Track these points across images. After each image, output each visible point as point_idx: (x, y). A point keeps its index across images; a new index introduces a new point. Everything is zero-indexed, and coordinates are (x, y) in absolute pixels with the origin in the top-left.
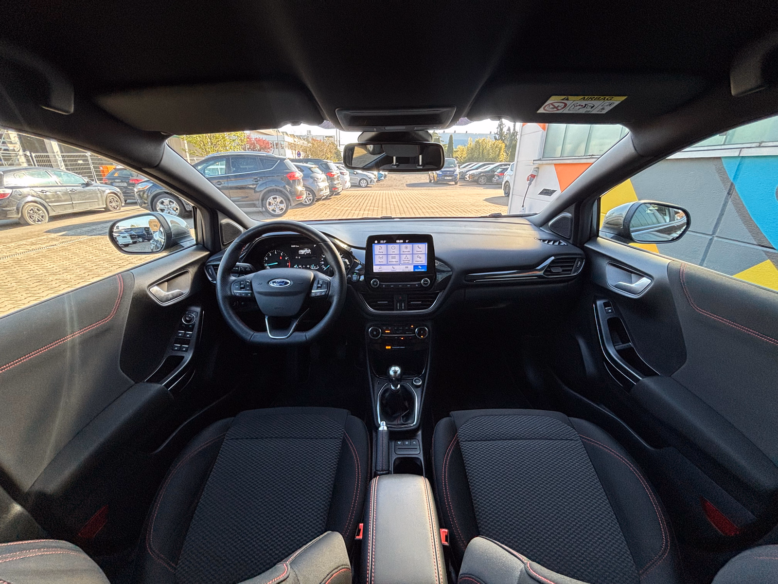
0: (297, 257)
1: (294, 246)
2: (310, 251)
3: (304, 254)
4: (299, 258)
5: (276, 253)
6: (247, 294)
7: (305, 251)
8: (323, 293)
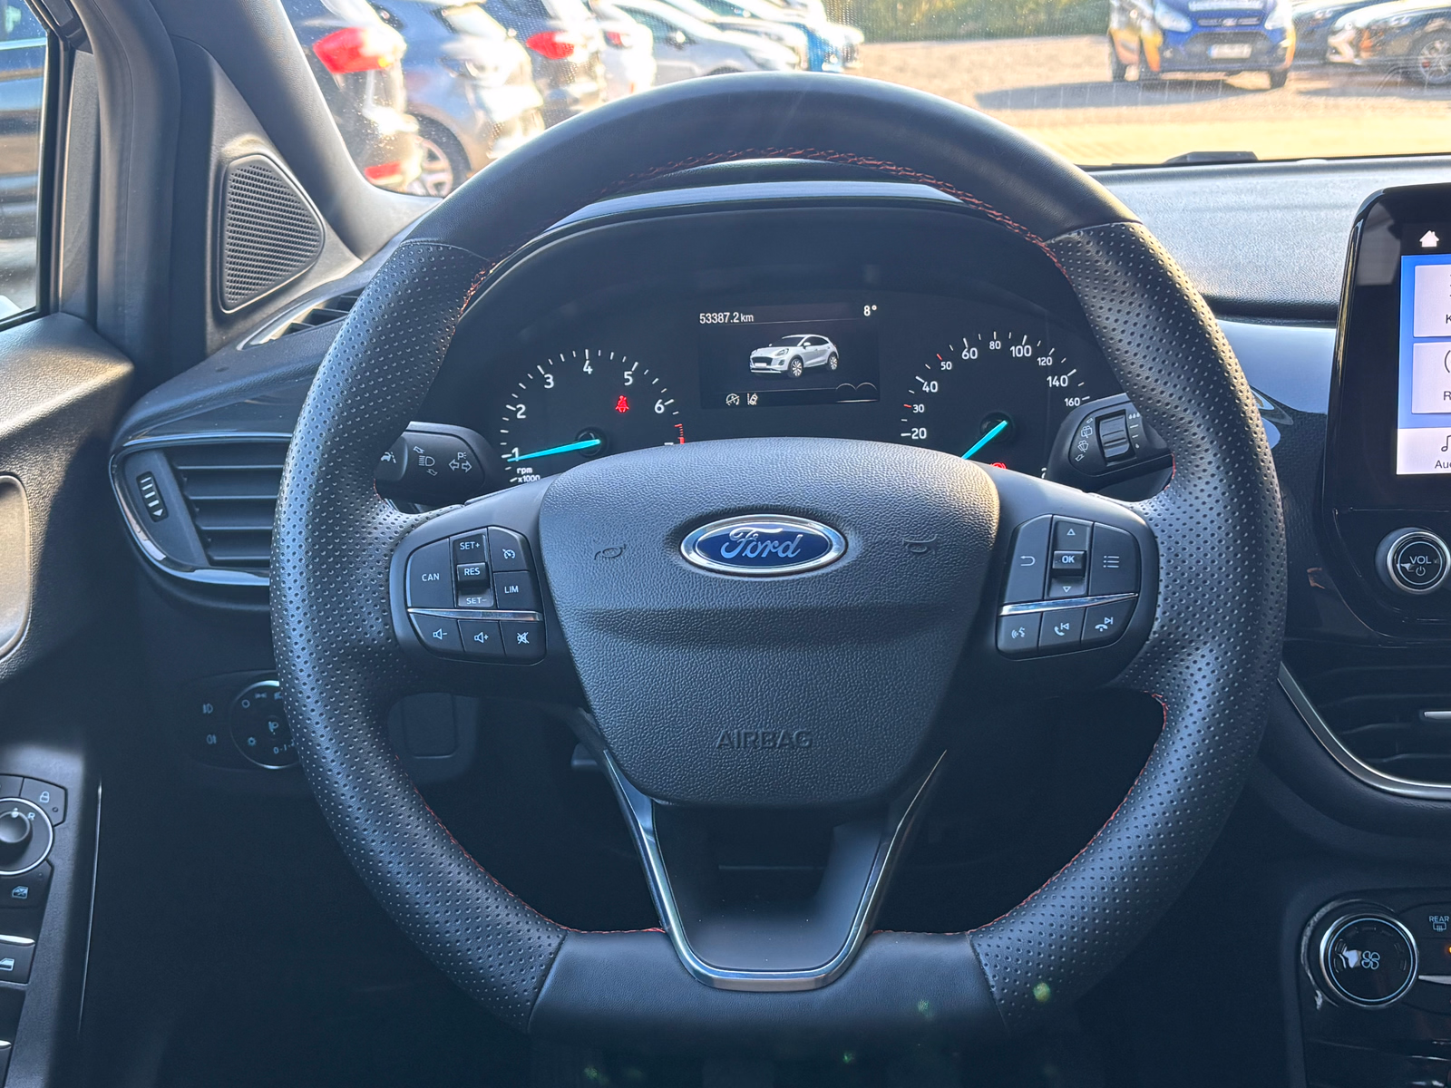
0: (733, 399)
1: (720, 318)
2: (830, 347)
3: (786, 376)
4: (753, 400)
5: (588, 369)
6: (504, 631)
7: (793, 351)
8: (1106, 622)
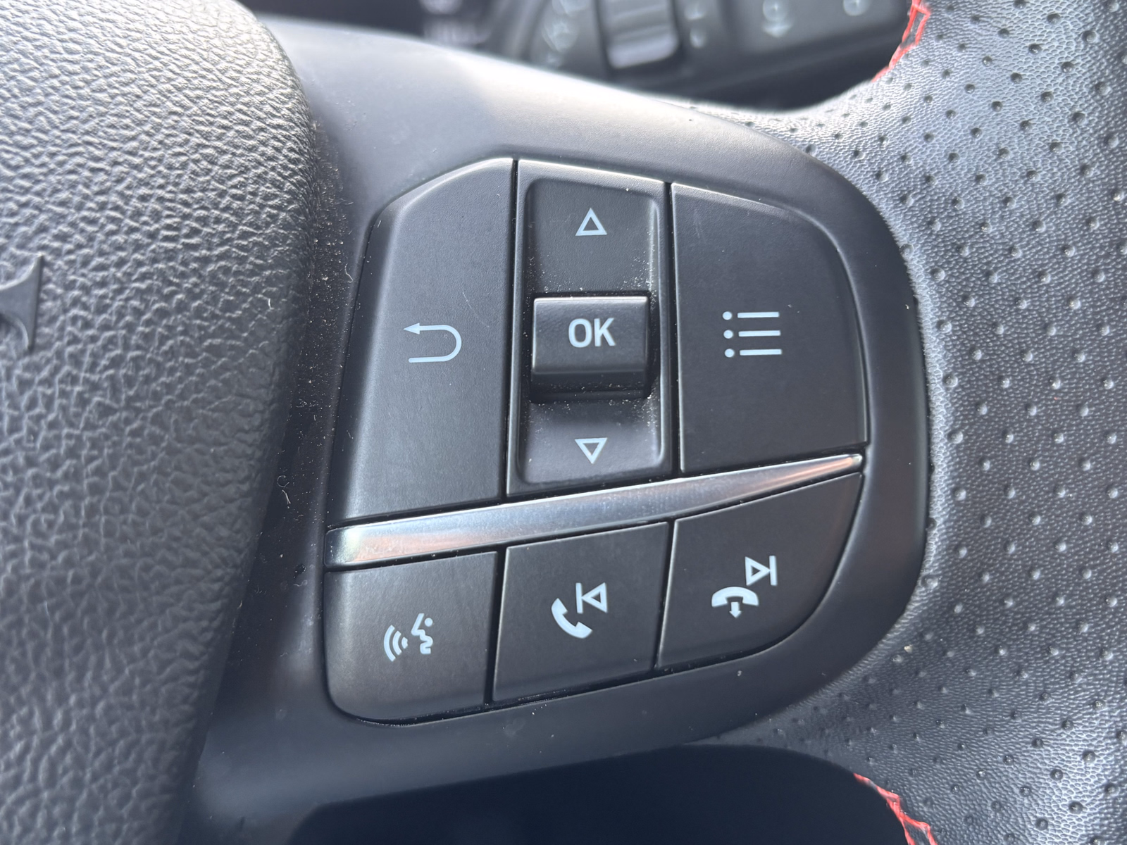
8: (751, 579)
